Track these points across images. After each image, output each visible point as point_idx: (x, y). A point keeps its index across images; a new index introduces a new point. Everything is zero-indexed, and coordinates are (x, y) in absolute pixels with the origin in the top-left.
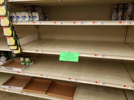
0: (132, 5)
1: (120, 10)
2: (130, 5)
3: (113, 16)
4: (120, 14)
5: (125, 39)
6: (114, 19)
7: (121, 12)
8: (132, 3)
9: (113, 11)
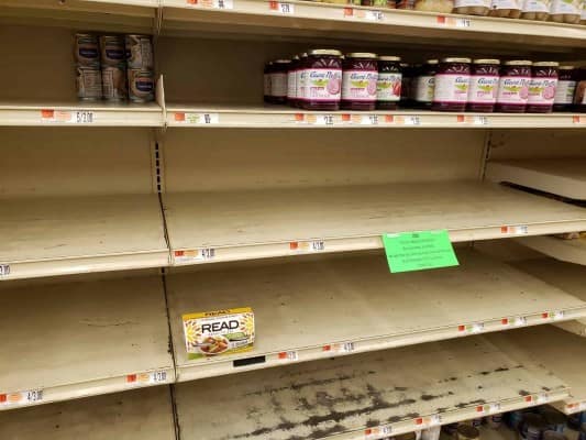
0: (144, 43)
1: (106, 58)
2: (136, 43)
3: (82, 83)
4: (111, 74)
5: (156, 180)
6: (87, 94)
7: (112, 66)
8: (142, 36)
9: (77, 61)
